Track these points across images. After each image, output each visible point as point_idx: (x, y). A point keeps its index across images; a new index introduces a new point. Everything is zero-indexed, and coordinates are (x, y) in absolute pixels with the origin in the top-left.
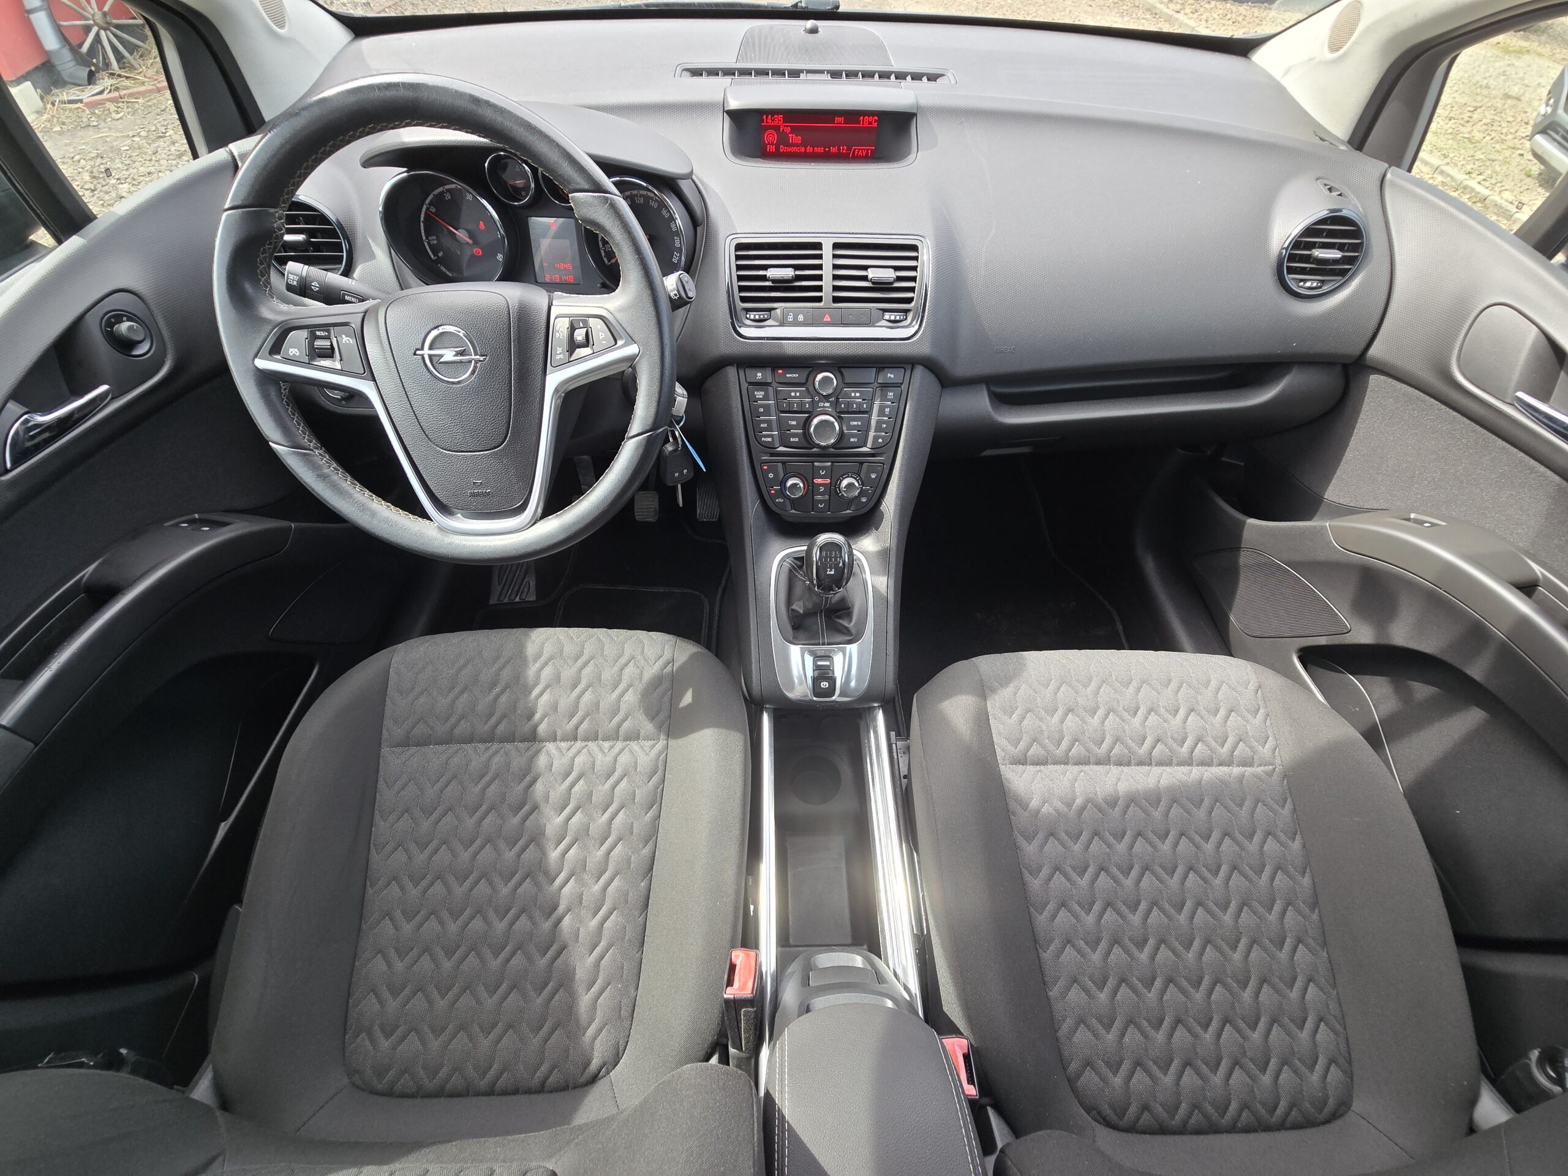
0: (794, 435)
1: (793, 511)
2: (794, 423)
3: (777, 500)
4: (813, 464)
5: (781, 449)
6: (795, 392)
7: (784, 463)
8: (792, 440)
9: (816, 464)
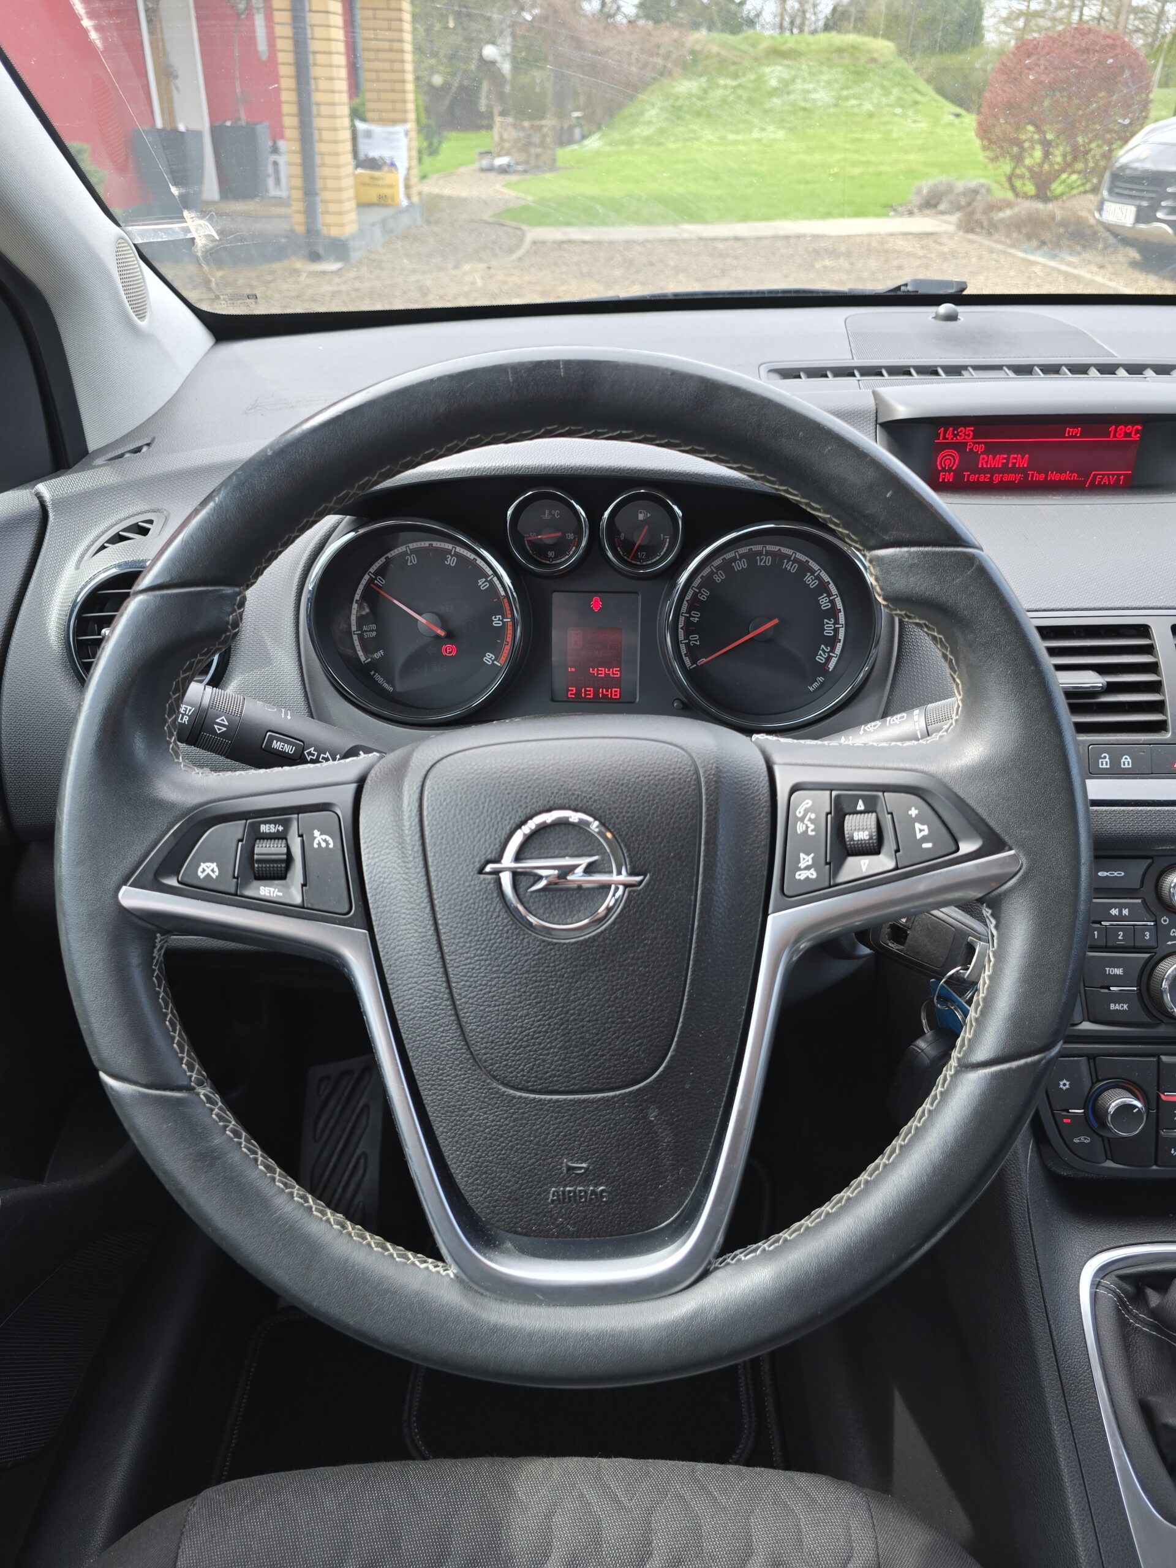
0: (1118, 998)
1: (1109, 1164)
2: (1119, 971)
3: (1076, 1141)
4: (1159, 1059)
5: (1086, 1026)
6: (1121, 907)
7: (1092, 1057)
8: (1112, 1007)
9: (1164, 1058)
